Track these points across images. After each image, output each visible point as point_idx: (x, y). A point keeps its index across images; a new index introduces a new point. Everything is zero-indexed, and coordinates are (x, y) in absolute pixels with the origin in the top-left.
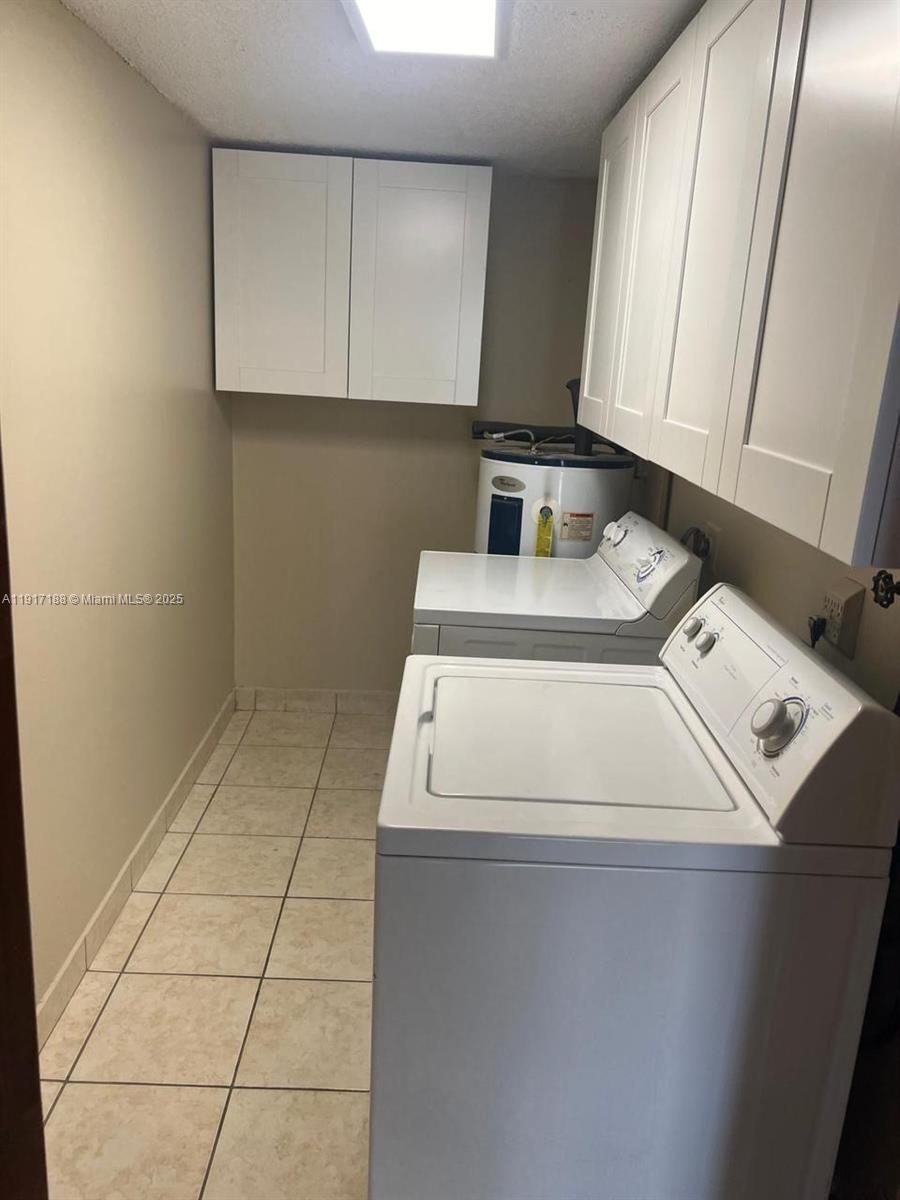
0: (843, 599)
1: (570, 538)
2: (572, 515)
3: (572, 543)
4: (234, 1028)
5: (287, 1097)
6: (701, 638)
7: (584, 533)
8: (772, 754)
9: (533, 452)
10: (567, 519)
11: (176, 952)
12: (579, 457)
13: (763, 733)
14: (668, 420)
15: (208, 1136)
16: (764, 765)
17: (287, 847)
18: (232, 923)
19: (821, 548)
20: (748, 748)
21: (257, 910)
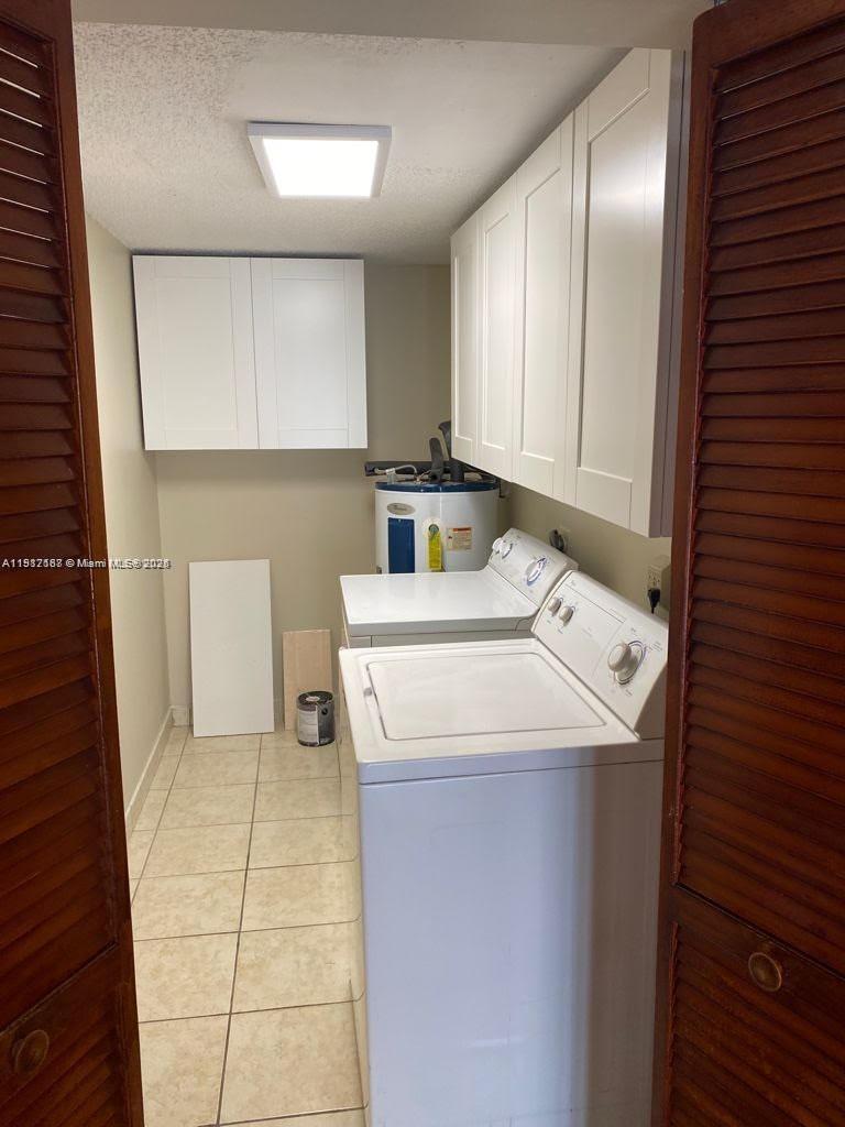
0: (661, 569)
1: (455, 548)
2: (455, 530)
3: (456, 553)
4: (224, 972)
5: (278, 1015)
6: (562, 611)
7: (466, 544)
8: (625, 683)
9: (418, 483)
10: (451, 533)
11: (163, 922)
12: (455, 484)
13: (617, 668)
14: (524, 453)
15: (218, 1050)
16: (619, 690)
17: (242, 831)
18: (205, 894)
19: (632, 529)
20: (607, 679)
21: (225, 882)
